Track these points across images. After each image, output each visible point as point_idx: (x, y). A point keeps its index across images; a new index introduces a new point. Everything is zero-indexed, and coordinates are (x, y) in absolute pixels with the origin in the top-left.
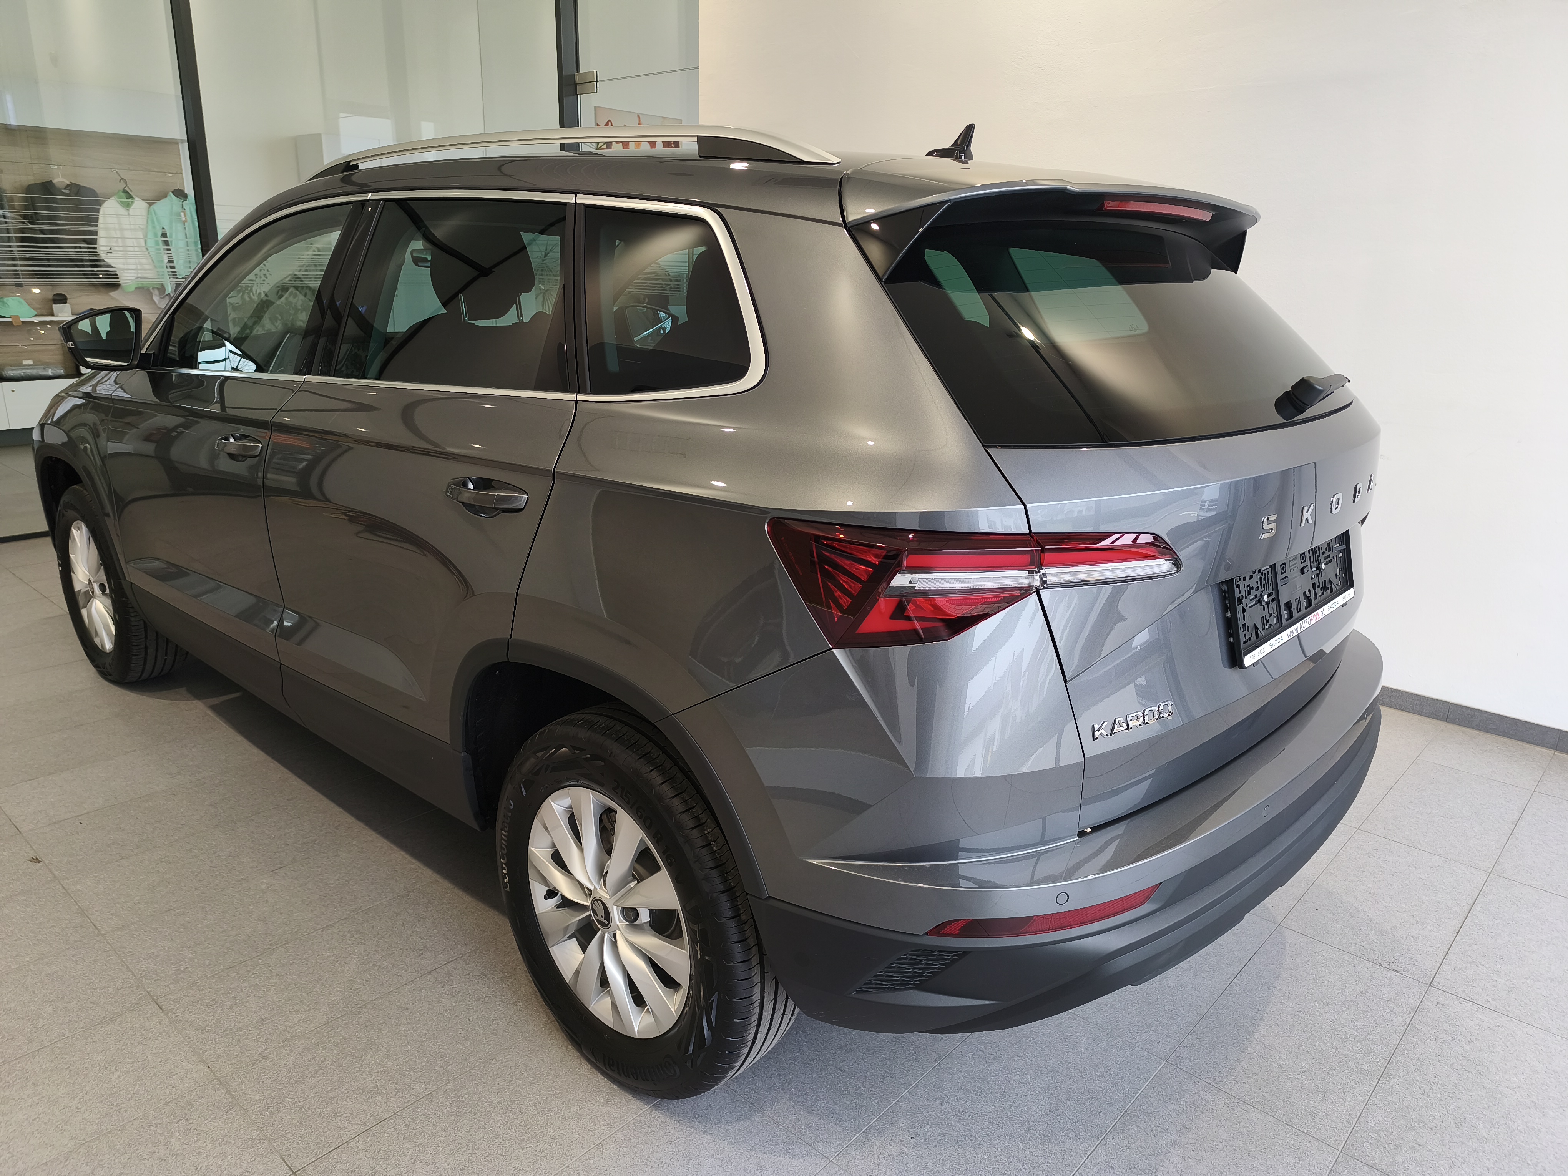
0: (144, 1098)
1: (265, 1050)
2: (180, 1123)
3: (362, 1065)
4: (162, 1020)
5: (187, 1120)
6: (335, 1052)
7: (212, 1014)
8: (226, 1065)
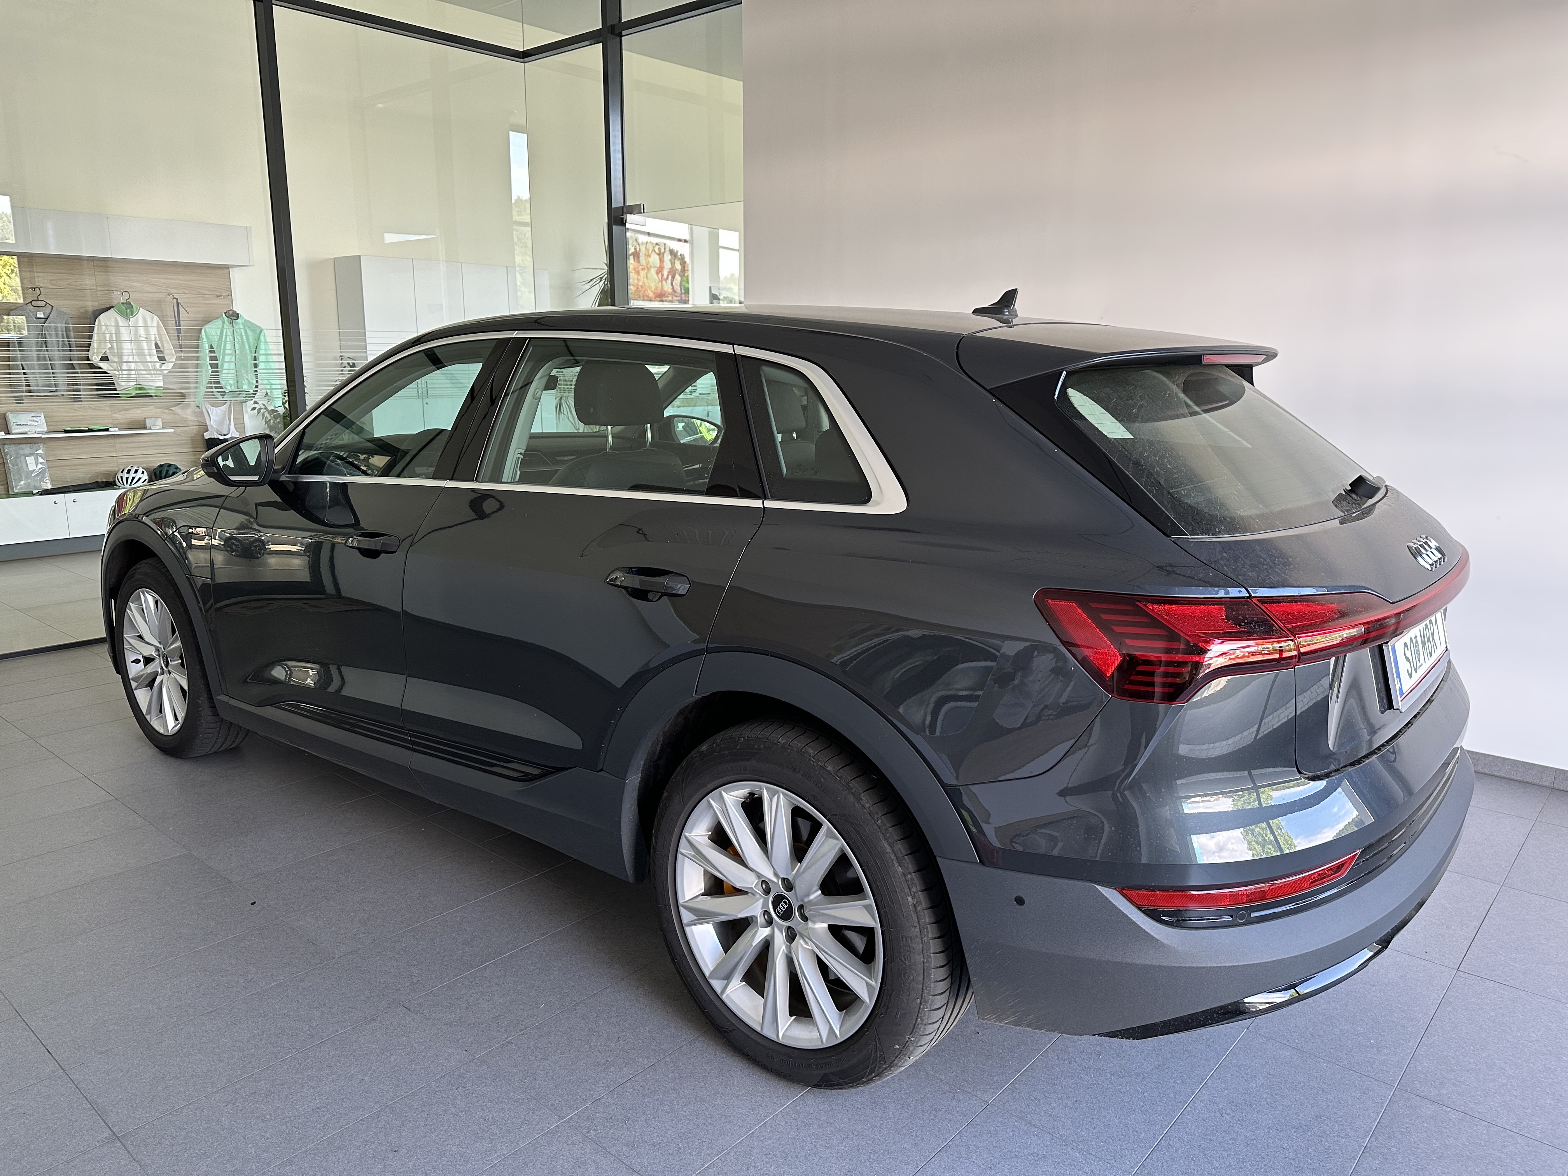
0: (422, 1073)
1: (508, 1037)
2: (458, 1089)
3: (591, 1047)
4: (414, 1019)
5: (463, 1087)
6: (565, 1038)
7: (453, 1013)
8: (479, 1048)
